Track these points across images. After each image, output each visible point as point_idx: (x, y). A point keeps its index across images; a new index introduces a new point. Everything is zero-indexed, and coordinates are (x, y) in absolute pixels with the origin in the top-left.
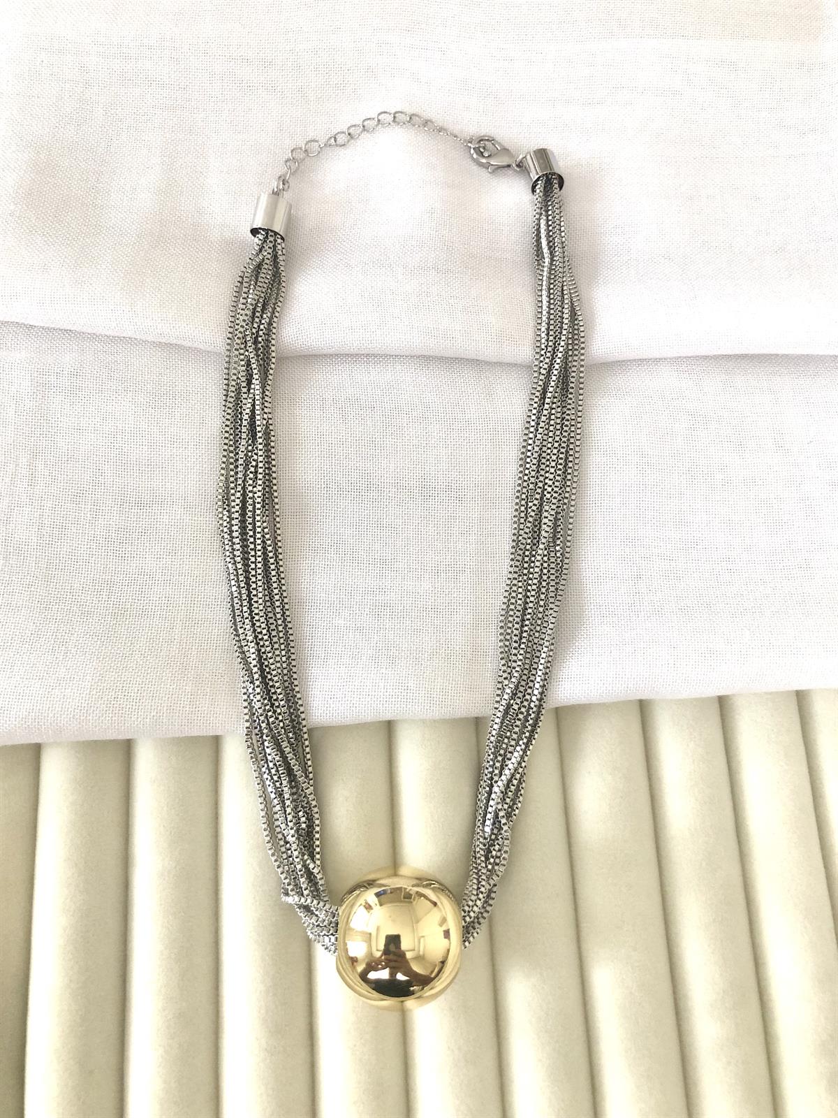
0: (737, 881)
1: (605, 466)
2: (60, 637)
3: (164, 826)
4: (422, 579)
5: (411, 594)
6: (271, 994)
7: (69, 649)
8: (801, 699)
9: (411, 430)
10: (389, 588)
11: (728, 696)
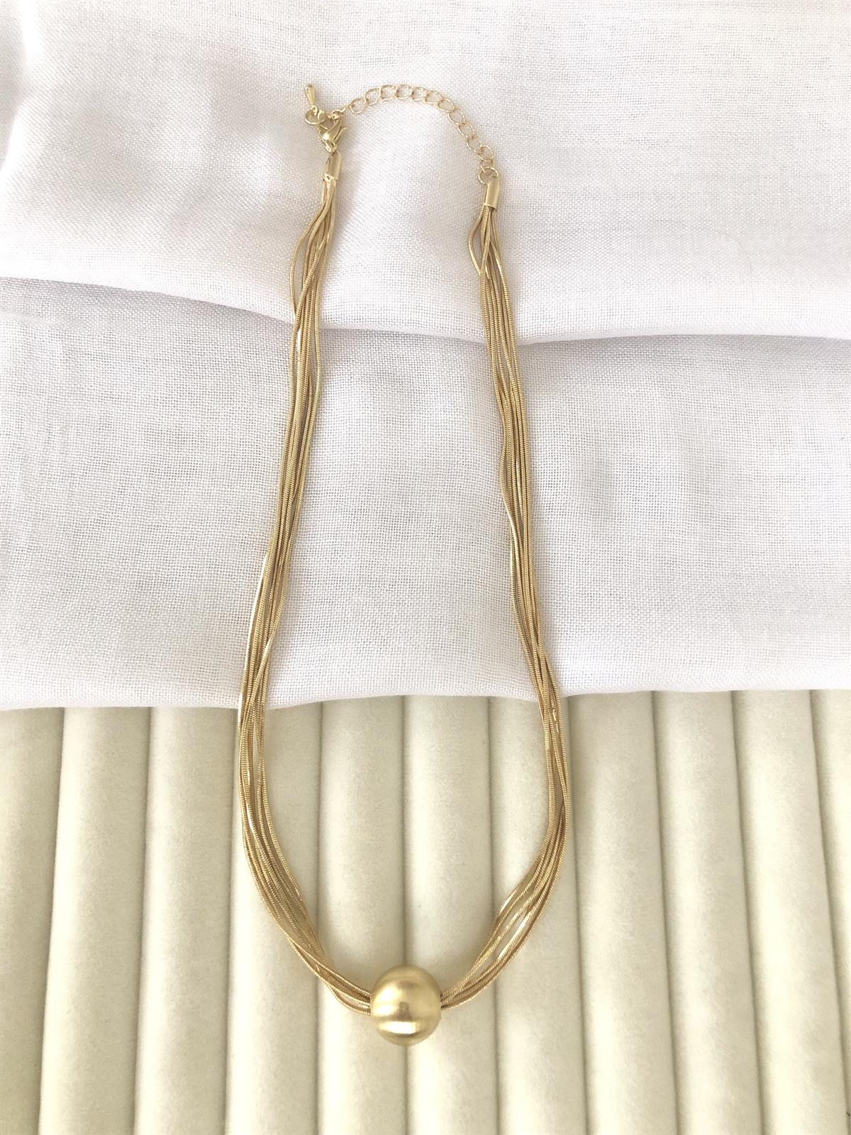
0: (737, 871)
1: (632, 457)
2: (86, 604)
3: (181, 794)
4: (443, 555)
5: (431, 570)
6: (279, 959)
7: (95, 616)
8: (814, 699)
9: (439, 404)
10: (410, 564)
11: (741, 692)
